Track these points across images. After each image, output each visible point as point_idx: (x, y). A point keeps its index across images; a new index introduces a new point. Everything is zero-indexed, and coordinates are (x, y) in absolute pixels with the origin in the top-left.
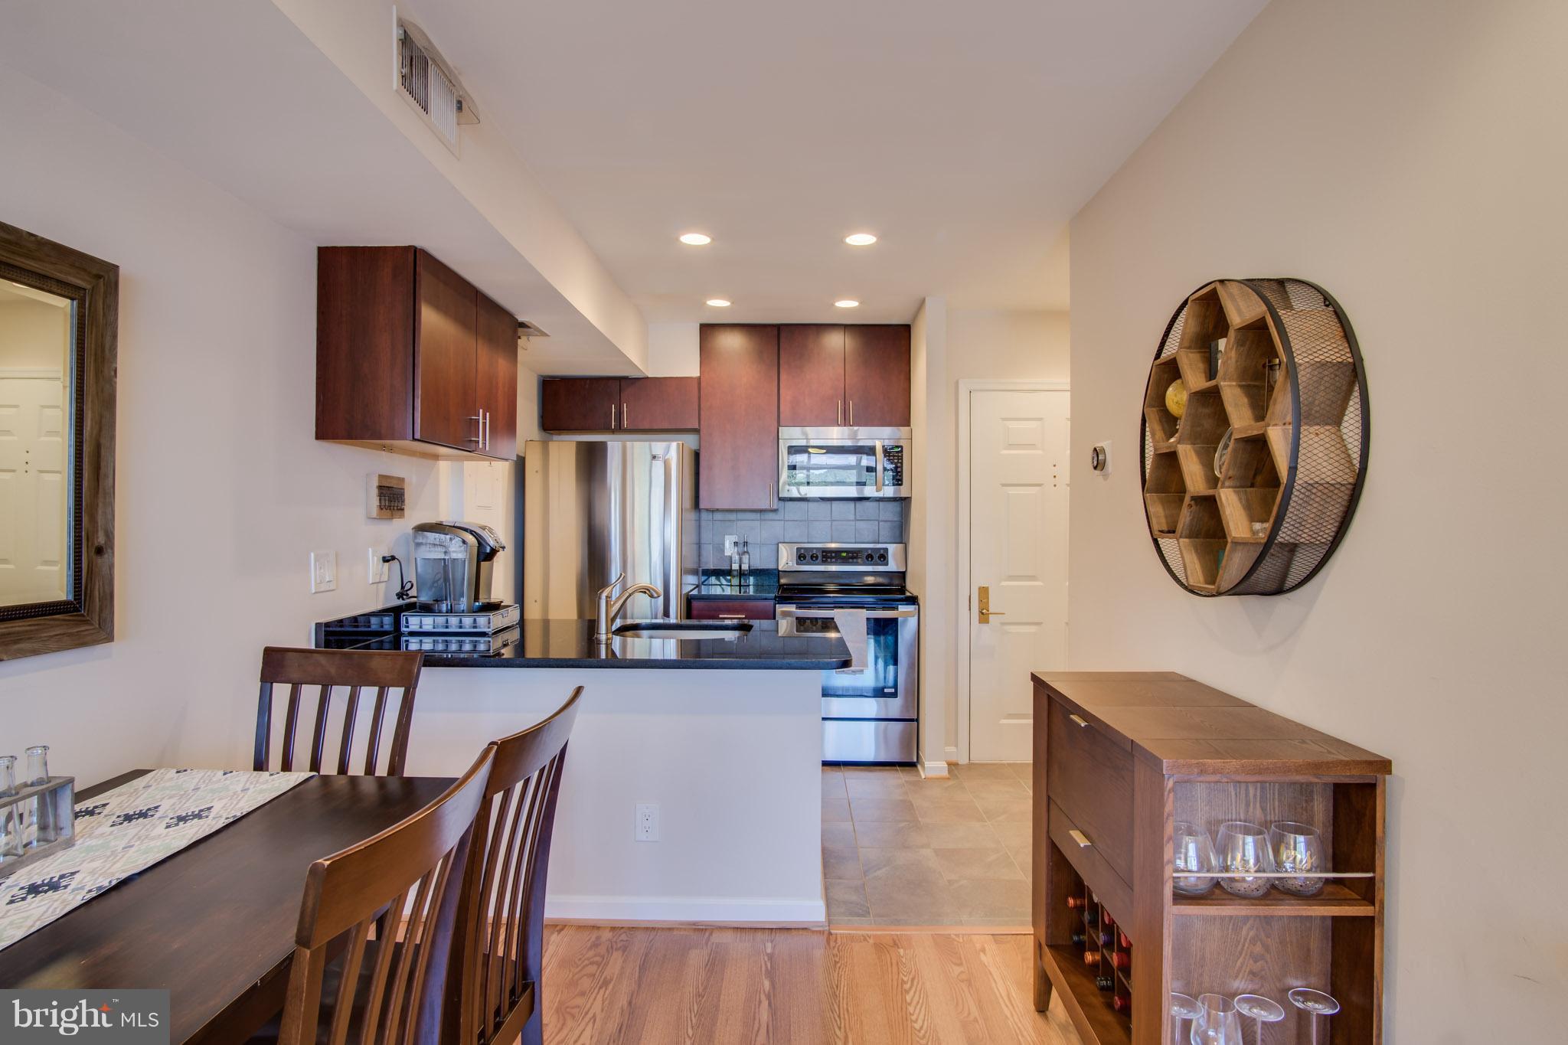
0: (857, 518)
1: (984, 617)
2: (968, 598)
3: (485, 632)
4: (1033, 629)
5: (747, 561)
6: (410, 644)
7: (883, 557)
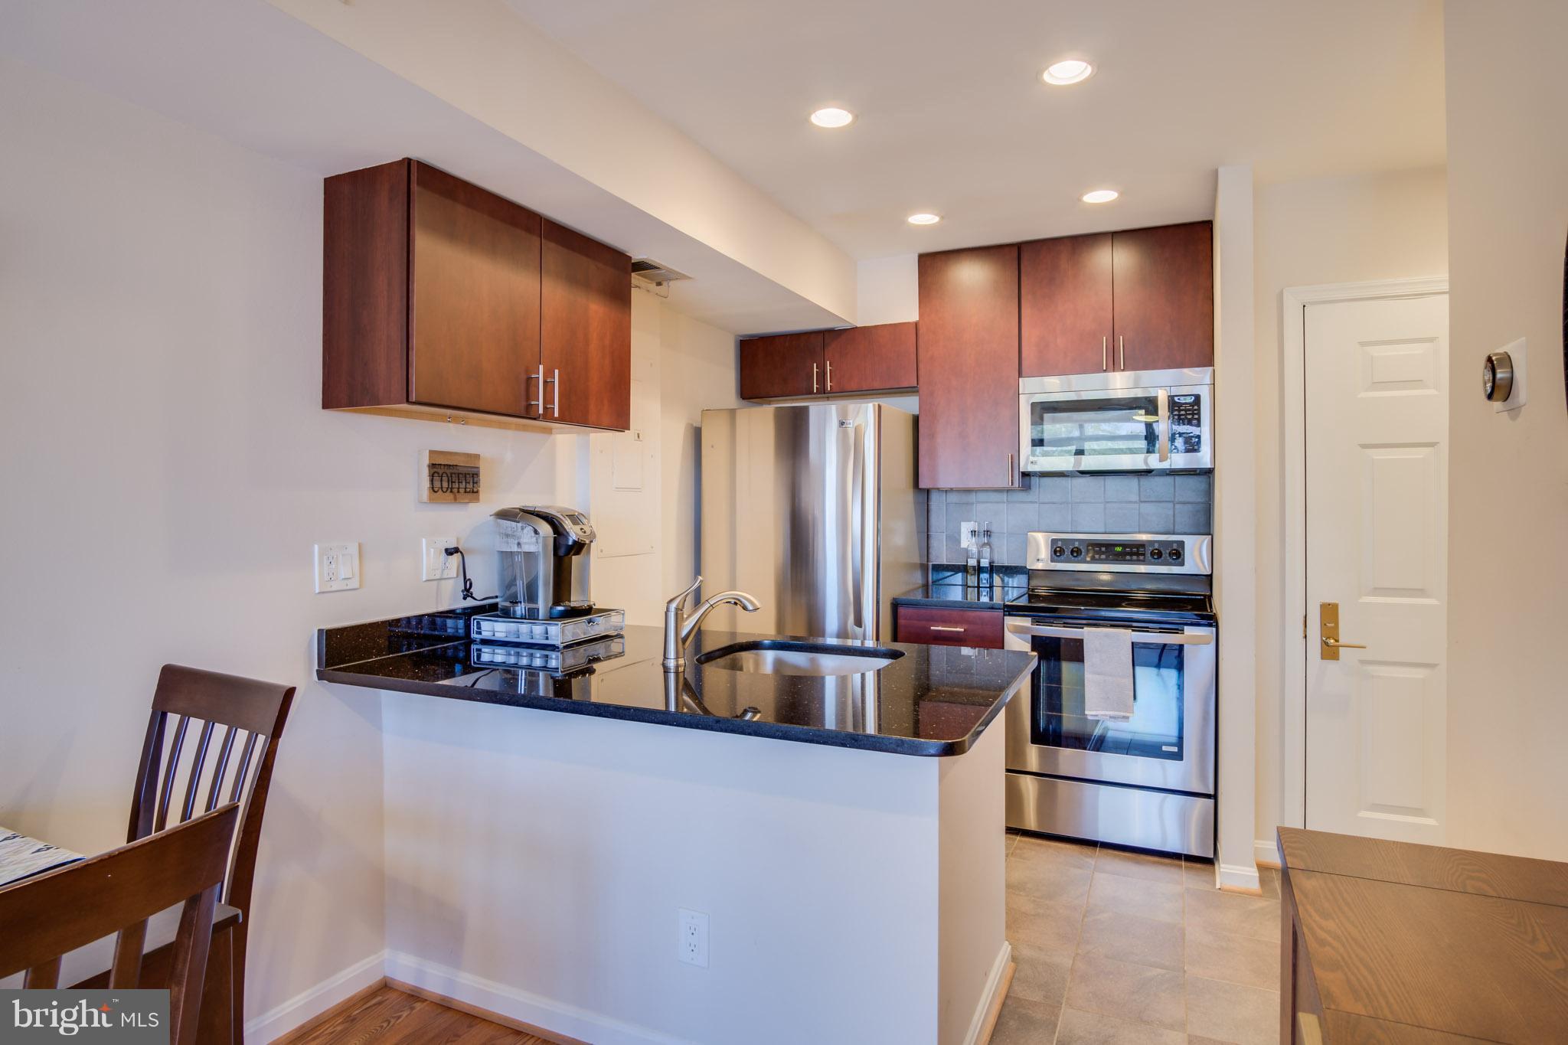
0: (1142, 500)
1: (1330, 652)
2: (1302, 619)
3: (554, 645)
4: (1418, 674)
5: (988, 555)
6: (482, 654)
7: (1177, 554)
